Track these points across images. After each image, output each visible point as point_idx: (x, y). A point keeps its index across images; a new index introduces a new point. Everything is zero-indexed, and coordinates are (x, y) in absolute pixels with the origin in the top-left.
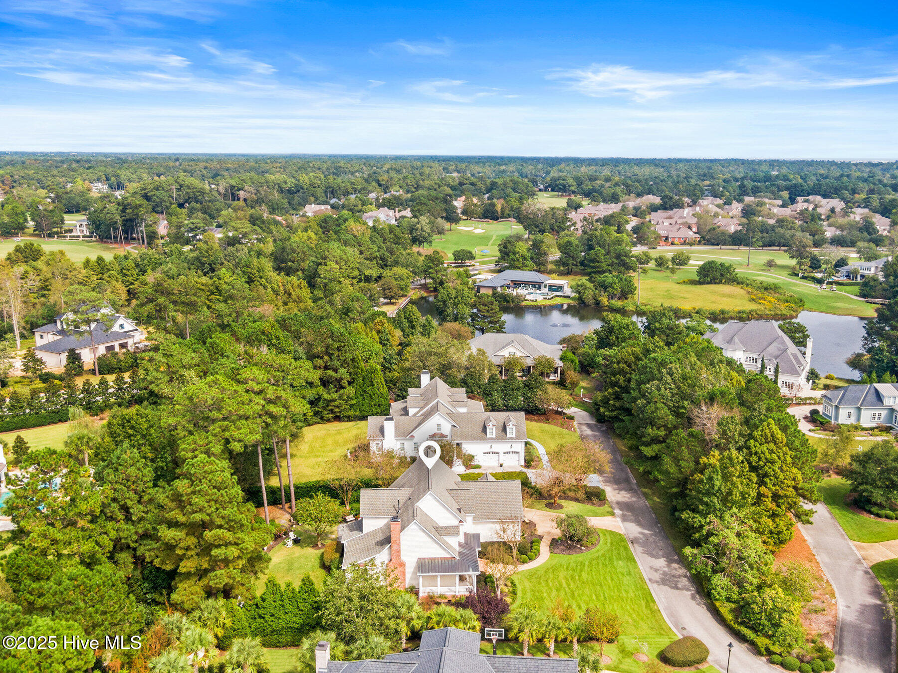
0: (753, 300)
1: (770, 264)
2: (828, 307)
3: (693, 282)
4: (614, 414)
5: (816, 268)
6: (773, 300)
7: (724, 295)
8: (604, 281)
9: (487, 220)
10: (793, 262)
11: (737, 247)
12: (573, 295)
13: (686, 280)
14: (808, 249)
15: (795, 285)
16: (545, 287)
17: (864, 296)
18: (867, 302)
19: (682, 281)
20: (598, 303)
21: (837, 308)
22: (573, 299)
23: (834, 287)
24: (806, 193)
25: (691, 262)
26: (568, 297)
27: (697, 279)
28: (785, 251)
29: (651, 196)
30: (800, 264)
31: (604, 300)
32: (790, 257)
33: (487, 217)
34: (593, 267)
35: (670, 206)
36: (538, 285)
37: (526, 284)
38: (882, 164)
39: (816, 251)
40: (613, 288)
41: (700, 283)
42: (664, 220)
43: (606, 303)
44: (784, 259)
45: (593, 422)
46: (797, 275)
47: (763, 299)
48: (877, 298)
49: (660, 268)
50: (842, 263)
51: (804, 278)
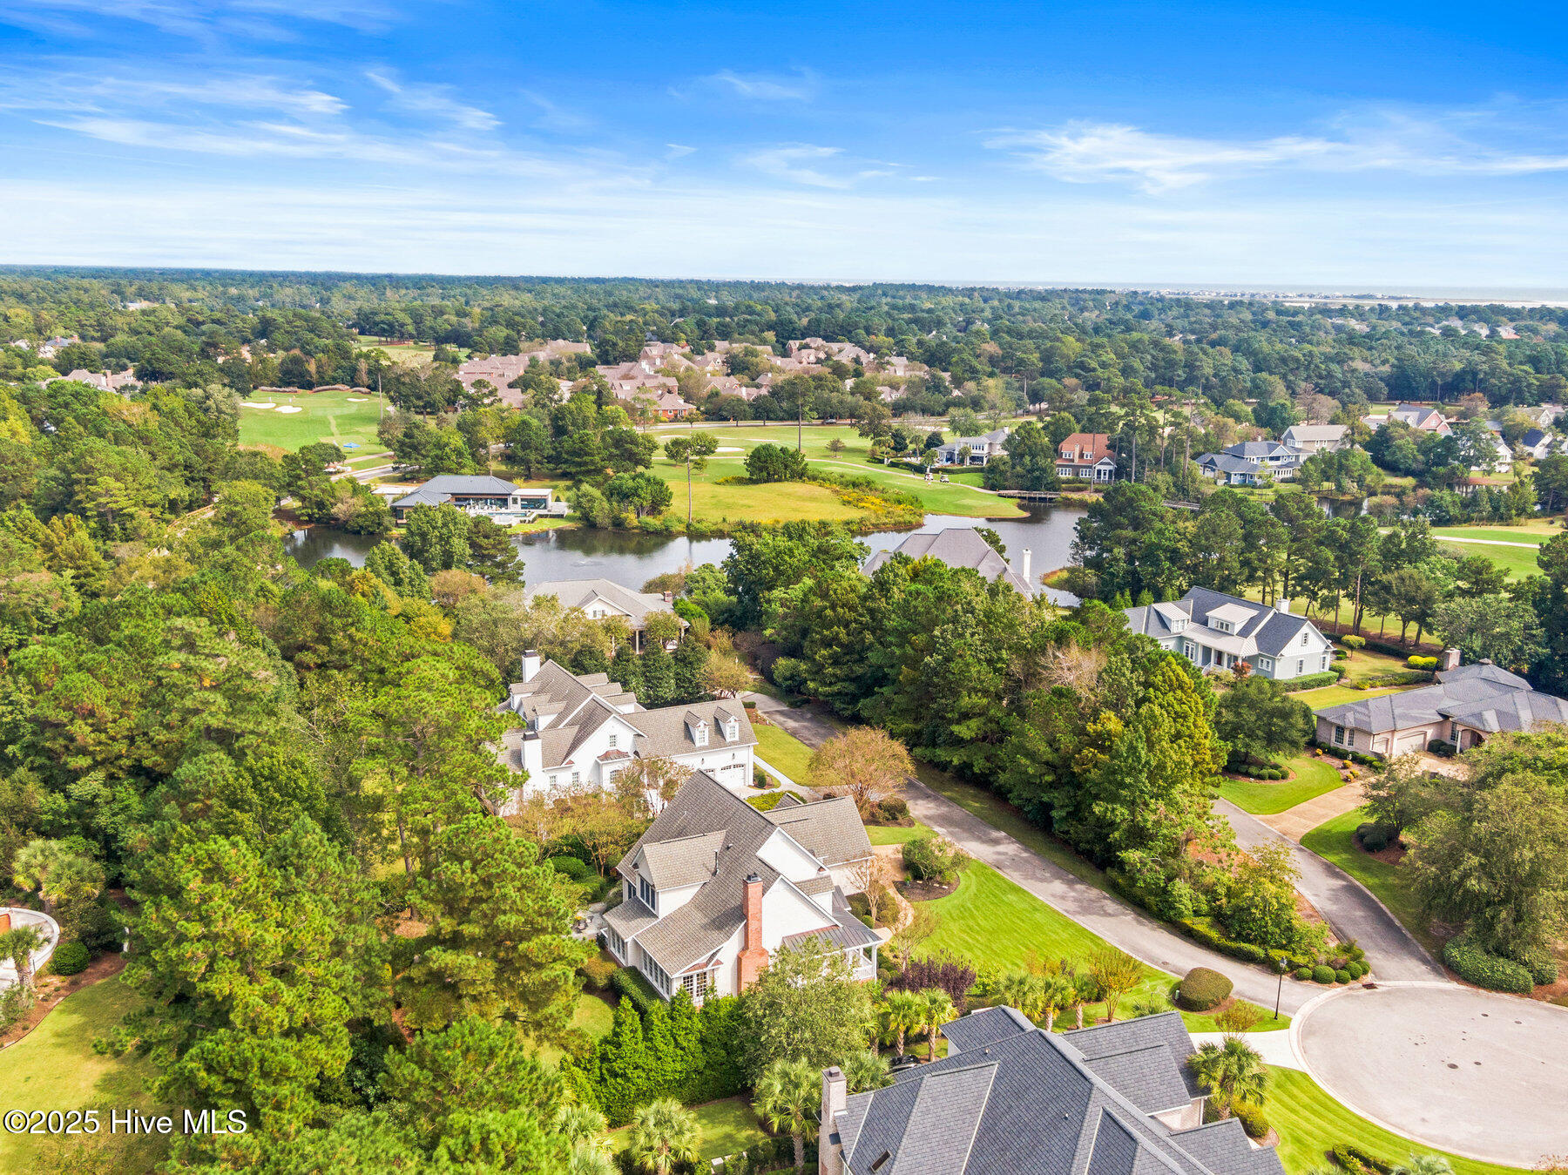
0: (849, 503)
1: (836, 447)
2: (957, 506)
3: (740, 481)
4: (835, 688)
5: (901, 450)
6: (877, 501)
7: (802, 499)
8: (620, 486)
9: (291, 389)
10: (867, 443)
11: (760, 423)
12: (567, 512)
13: (729, 478)
14: (884, 421)
15: (891, 477)
16: (515, 501)
17: (993, 488)
18: (1000, 496)
19: (722, 480)
20: (618, 524)
21: (970, 508)
22: (570, 518)
23: (947, 477)
24: (799, 333)
25: (719, 450)
26: (561, 516)
27: (747, 475)
28: (852, 425)
29: (561, 342)
30: (878, 443)
31: (631, 518)
32: (861, 435)
33: (289, 384)
34: (579, 464)
35: (615, 359)
36: (502, 500)
37: (480, 498)
38: (860, 288)
39: (896, 423)
40: (639, 496)
41: (751, 481)
42: (622, 382)
43: (635, 522)
44: (851, 437)
45: (784, 708)
46: (882, 462)
47: (862, 500)
48: (1011, 489)
49: (673, 462)
50: (934, 441)
51: (893, 465)
